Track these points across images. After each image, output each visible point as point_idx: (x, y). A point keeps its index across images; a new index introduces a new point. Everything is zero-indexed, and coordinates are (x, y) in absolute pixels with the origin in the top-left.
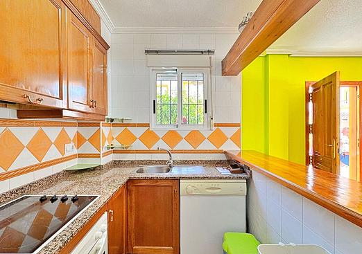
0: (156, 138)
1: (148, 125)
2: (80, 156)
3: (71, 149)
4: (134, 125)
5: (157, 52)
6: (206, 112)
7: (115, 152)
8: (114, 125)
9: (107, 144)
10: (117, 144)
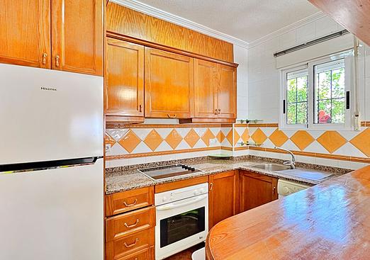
0: (285, 138)
1: (277, 125)
2: (222, 148)
3: (214, 142)
4: (265, 126)
5: (284, 52)
6: (348, 107)
7: (250, 148)
8: (250, 126)
9: (240, 141)
10: (252, 142)
